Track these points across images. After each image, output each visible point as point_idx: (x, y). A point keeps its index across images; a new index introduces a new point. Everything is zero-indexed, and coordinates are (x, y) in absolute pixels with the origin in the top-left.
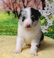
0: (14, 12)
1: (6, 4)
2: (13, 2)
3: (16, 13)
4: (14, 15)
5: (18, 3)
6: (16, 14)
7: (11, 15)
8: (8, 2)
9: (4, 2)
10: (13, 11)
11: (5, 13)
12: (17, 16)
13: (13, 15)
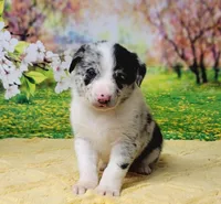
0: (194, 68)
1: (171, 41)
2: (193, 36)
3: (200, 70)
4: (194, 75)
5: (209, 40)
6: (200, 75)
7: (184, 77)
8: (179, 38)
9: (166, 37)
10: (192, 63)
11: (166, 72)
12: (201, 80)
13: (191, 78)
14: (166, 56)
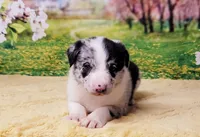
0: (143, 21)
3: (147, 22)
6: (148, 26)
7: (134, 28)
12: (149, 31)
13: (140, 29)
14: (120, 11)
